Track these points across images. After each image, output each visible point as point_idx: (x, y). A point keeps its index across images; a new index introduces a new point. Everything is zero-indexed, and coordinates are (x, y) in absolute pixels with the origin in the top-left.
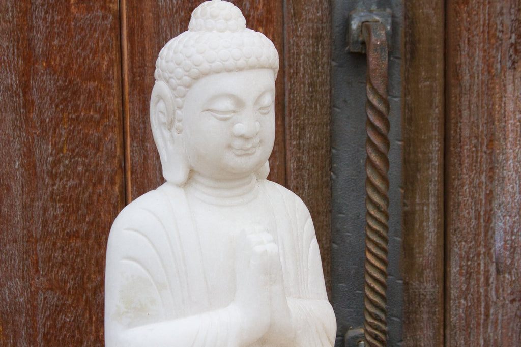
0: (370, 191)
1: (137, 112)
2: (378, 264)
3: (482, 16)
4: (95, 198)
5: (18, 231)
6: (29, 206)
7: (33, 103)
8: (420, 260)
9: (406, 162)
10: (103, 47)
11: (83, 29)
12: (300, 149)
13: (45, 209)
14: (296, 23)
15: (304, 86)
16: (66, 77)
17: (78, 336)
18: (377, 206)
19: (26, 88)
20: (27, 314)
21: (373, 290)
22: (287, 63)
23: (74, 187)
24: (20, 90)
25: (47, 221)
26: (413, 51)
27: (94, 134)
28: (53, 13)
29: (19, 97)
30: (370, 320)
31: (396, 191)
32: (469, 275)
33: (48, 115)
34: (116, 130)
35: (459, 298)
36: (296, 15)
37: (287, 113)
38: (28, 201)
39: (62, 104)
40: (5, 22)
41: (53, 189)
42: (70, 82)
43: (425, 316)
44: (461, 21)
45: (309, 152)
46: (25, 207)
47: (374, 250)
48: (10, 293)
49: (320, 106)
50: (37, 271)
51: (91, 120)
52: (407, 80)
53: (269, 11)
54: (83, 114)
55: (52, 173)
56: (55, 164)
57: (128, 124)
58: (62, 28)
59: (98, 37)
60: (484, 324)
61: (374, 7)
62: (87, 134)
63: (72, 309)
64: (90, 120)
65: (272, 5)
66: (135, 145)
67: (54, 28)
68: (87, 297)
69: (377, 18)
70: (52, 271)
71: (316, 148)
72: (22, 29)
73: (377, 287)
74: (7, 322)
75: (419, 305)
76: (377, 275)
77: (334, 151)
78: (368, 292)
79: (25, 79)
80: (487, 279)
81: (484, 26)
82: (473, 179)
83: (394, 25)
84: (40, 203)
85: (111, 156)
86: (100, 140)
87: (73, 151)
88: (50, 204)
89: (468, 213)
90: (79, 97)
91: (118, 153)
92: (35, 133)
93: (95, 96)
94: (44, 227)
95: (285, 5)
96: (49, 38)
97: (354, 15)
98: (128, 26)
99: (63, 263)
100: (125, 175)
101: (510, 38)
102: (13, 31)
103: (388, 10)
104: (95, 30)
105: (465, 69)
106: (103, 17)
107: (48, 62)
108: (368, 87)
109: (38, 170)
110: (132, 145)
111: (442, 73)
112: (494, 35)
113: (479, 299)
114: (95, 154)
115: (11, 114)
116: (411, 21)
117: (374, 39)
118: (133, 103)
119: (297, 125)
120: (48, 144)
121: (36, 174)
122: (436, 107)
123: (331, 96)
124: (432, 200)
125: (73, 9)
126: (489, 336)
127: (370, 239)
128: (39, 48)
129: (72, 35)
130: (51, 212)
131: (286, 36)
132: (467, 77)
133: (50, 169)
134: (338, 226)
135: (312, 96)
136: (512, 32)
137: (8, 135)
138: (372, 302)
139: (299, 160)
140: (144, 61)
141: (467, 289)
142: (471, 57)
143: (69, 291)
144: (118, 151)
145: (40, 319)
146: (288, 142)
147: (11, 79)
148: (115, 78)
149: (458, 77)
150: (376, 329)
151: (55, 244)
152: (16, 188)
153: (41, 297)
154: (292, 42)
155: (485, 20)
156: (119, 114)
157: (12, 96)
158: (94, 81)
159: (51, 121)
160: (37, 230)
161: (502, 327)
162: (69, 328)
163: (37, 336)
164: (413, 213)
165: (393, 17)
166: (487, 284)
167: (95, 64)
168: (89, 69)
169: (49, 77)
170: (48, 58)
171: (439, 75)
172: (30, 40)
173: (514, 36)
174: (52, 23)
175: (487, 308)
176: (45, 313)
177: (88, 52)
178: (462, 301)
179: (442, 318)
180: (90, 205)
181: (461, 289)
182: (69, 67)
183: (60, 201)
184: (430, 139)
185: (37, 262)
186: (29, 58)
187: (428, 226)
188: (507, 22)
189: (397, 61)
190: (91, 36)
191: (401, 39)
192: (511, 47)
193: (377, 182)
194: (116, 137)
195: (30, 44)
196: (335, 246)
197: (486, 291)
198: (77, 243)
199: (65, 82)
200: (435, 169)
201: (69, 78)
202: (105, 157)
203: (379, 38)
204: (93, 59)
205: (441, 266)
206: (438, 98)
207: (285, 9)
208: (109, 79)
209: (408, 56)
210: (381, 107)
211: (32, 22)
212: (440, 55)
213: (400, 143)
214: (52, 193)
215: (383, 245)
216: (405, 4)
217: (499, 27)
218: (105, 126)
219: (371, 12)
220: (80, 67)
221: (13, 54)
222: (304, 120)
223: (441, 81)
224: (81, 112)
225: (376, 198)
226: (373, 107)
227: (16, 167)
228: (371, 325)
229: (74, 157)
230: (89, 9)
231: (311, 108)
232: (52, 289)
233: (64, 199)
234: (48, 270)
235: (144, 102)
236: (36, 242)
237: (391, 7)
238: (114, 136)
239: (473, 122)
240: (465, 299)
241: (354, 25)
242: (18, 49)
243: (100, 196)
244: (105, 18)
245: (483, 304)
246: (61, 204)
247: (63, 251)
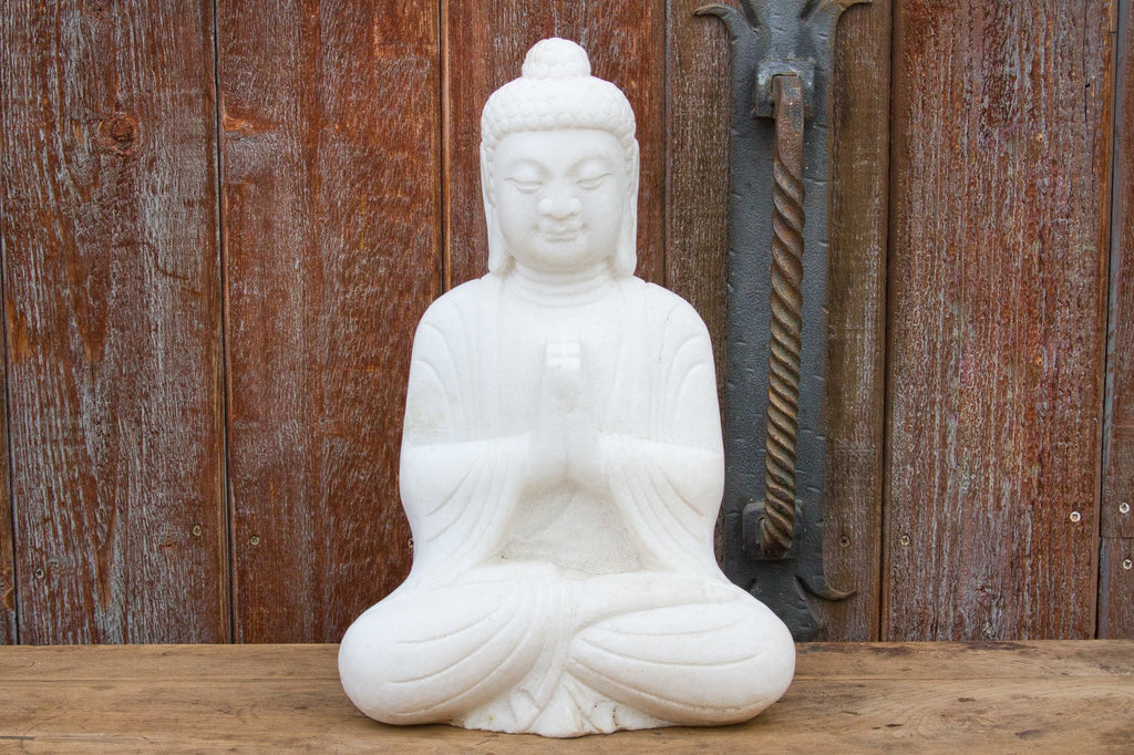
0: (776, 309)
1: (461, 195)
2: (784, 408)
3: (942, 70)
4: (402, 311)
5: (297, 354)
6: (312, 322)
7: (320, 179)
8: (849, 408)
9: (833, 271)
10: (416, 105)
11: (390, 80)
12: (685, 250)
13: (334, 326)
14: (682, 76)
15: (693, 162)
16: (365, 146)
17: (375, 501)
18: (784, 329)
19: (311, 158)
20: (307, 469)
21: (777, 443)
22: (668, 131)
23: (375, 296)
24: (303, 161)
25: (335, 342)
26: (845, 117)
27: (402, 224)
28: (350, 58)
29: (302, 172)
30: (772, 485)
31: (816, 310)
32: (918, 431)
33: (340, 196)
34: (432, 218)
35: (904, 462)
36: (683, 64)
37: (668, 200)
38: (311, 314)
39: (359, 182)
40: (286, 68)
41: (346, 299)
42: (371, 153)
43: (856, 487)
44: (913, 76)
45: (697, 255)
46: (306, 322)
47: (780, 389)
48: (285, 439)
49: (714, 191)
50: (322, 410)
51: (398, 205)
52: (836, 157)
53: (645, 59)
54: (387, 196)
55: (344, 276)
56: (348, 263)
57: (449, 210)
58: (362, 78)
59: (411, 90)
60: (938, 500)
61: (791, 55)
62: (393, 224)
63: (368, 463)
64: (396, 204)
65: (649, 50)
66: (458, 239)
67: (351, 77)
68: (388, 447)
69: (794, 71)
70: (341, 411)
71: (707, 249)
72: (308, 78)
73: (782, 441)
74: (280, 479)
75: (848, 471)
76: (783, 424)
77: (732, 254)
78: (770, 447)
79: (310, 146)
80: (944, 438)
81: (945, 83)
82: (927, 298)
83: (818, 80)
84: (327, 317)
85: (424, 254)
86: (410, 231)
87: (373, 246)
88: (340, 318)
89: (919, 345)
90: (383, 172)
91: (434, 251)
92: (323, 221)
93: (405, 171)
94: (332, 349)
95: (668, 51)
96: (343, 91)
97: (762, 66)
98: (451, 76)
99: (356, 400)
100: (443, 280)
101: (982, 101)
102: (296, 81)
103: (811, 59)
104: (406, 82)
105: (918, 143)
106: (417, 64)
107: (342, 124)
108: (775, 164)
109: (326, 272)
110: (453, 241)
111: (886, 149)
112: (960, 96)
113: (931, 465)
114: (403, 251)
115: (291, 194)
116: (843, 74)
117: (785, 98)
118: (456, 181)
119: (681, 218)
120: (339, 236)
121: (322, 277)
122: (876, 196)
123: (729, 178)
124: (869, 325)
125: (378, 53)
126: (945, 518)
127: (774, 374)
128: (331, 104)
129: (375, 88)
130: (341, 330)
131: (669, 93)
132: (920, 155)
133: (341, 270)
134: (736, 359)
135: (703, 177)
136: (984, 94)
137: (286, 223)
138: (775, 461)
139: (683, 265)
140: (472, 123)
141: (915, 451)
142: (927, 127)
143: (364, 439)
144: (434, 249)
145: (325, 475)
146: (669, 240)
147: (292, 147)
148: (433, 147)
149: (907, 153)
150: (779, 498)
151: (345, 374)
152: (295, 295)
153: (326, 445)
154: (676, 102)
155: (946, 77)
156: (436, 197)
157: (293, 170)
158: (404, 151)
159: (343, 205)
160: (323, 356)
161: (963, 505)
162: (364, 490)
163: (320, 499)
164: (842, 343)
165: (817, 68)
166: (944, 445)
167: (405, 127)
168: (397, 134)
169: (342, 145)
170: (341, 118)
171: (881, 151)
172: (318, 95)
173: (987, 99)
174: (349, 70)
175: (943, 478)
176: (331, 467)
177: (396, 111)
178: (908, 467)
179: (880, 491)
180: (393, 321)
181: (908, 451)
182: (369, 132)
183: (353, 315)
184: (867, 240)
185: (322, 398)
186: (315, 117)
187: (862, 362)
188: (978, 80)
189: (822, 129)
190: (401, 90)
191: (828, 100)
192: (983, 113)
193: (786, 295)
194: (431, 228)
195: (318, 99)
196: (730, 385)
197: (943, 454)
198: (375, 373)
199: (364, 151)
200: (873, 283)
201: (370, 145)
202: (416, 256)
203: (791, 96)
204: (403, 121)
205: (879, 418)
206: (878, 184)
207: (668, 56)
208: (424, 148)
209: (839, 124)
210: (792, 192)
211: (321, 69)
212: (882, 123)
213: (825, 245)
214: (344, 303)
215: (792, 382)
216: (835, 52)
217: (967, 86)
218: (417, 213)
219: (786, 61)
220: (385, 130)
221: (295, 113)
222: (691, 210)
223: (884, 159)
224: (386, 192)
225: (784, 318)
226: (782, 192)
227: (296, 267)
228: (773, 492)
229: (374, 255)
230: (399, 53)
231: (701, 193)
232: (341, 436)
233: (358, 313)
234: (336, 409)
235: (471, 180)
236: (321, 371)
237: (815, 56)
238: (429, 227)
239: (929, 218)
240: (913, 464)
241: (762, 79)
242: (302, 106)
243: (408, 308)
244: (420, 64)
245: (938, 473)
246: (356, 319)
247: (356, 384)
